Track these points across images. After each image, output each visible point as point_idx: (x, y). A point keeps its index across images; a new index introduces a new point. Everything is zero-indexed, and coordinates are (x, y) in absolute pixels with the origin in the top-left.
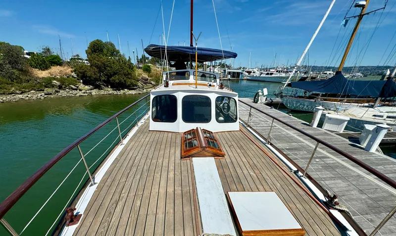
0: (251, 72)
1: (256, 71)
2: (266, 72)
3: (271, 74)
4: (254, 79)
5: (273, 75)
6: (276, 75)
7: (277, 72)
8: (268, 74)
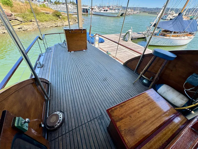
0: (93, 9)
1: (96, 8)
2: (104, 10)
3: (107, 11)
4: (97, 14)
5: (108, 12)
6: (110, 12)
7: (110, 9)
8: (104, 11)
